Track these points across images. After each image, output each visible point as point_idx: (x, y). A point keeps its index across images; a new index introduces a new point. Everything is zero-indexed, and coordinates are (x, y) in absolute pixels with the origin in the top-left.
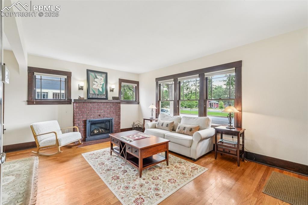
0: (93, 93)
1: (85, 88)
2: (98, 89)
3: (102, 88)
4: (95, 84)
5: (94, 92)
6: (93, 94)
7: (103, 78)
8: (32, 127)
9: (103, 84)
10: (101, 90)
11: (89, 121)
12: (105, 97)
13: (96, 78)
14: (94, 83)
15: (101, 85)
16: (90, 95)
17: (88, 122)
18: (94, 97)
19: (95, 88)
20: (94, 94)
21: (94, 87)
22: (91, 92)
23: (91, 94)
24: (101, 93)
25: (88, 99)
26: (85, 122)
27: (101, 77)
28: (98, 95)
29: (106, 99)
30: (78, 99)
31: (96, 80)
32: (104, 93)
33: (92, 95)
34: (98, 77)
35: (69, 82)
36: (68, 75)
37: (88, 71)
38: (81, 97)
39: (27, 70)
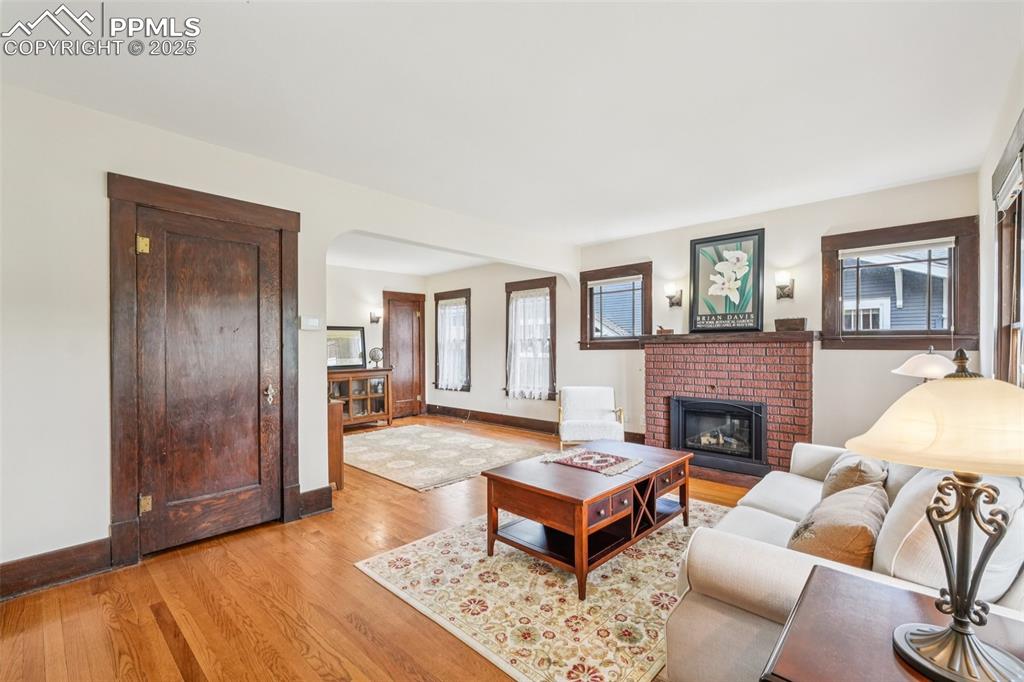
0: (708, 312)
1: (685, 299)
2: (727, 297)
3: (742, 291)
4: (714, 283)
5: (711, 309)
6: (706, 316)
7: (745, 255)
9: (745, 277)
10: (735, 298)
11: (679, 401)
12: (751, 325)
13: (721, 259)
14: (712, 278)
15: (736, 280)
16: (698, 319)
17: (674, 404)
18: (710, 324)
19: (714, 294)
20: (711, 316)
21: (713, 291)
22: (703, 310)
23: (701, 316)
24: (736, 310)
25: (692, 332)
26: (669, 402)
27: (739, 253)
28: (724, 317)
29: (757, 329)
30: (660, 333)
31: (719, 267)
32: (749, 309)
33: (704, 318)
34: (726, 254)
35: (647, 289)
36: (644, 269)
37: (694, 244)
38: (665, 328)
39: (578, 280)
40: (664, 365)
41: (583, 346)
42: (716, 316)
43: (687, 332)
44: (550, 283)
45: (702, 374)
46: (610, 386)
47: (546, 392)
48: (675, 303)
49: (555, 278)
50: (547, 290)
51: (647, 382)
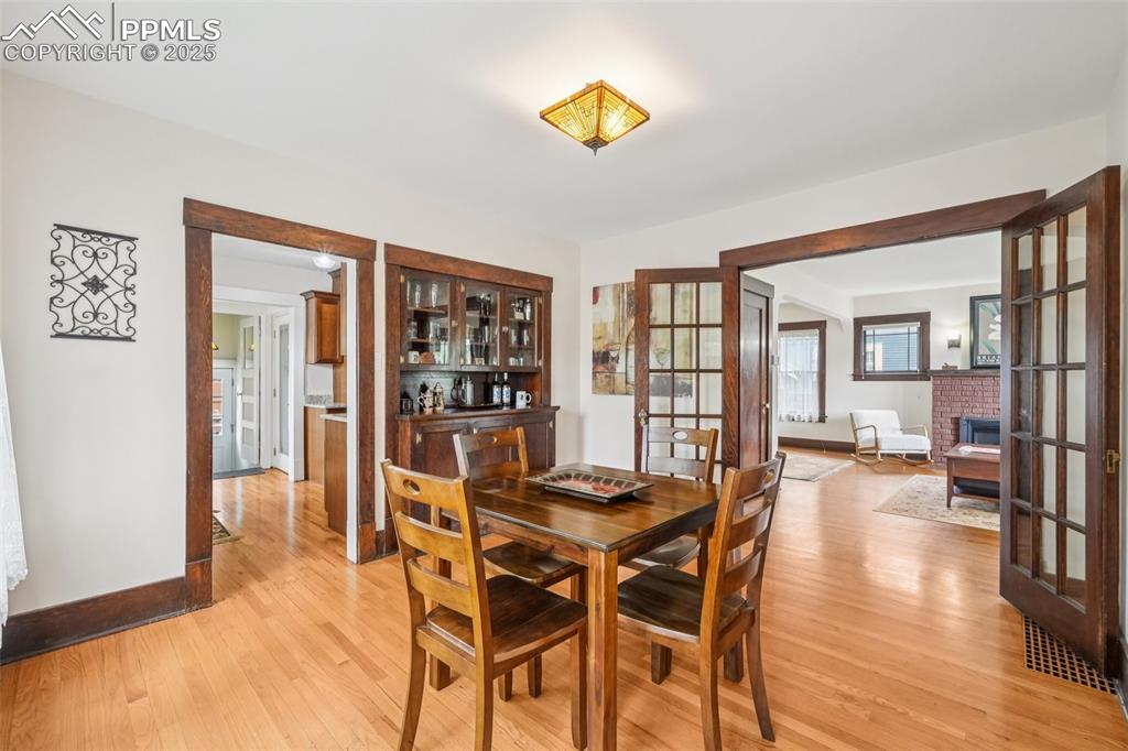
0: (988, 352)
1: (966, 342)
4: (993, 330)
5: (989, 350)
6: (986, 356)
8: (851, 415)
11: (968, 421)
14: (992, 326)
16: (979, 357)
17: (963, 423)
20: (991, 356)
22: (983, 350)
23: (982, 356)
25: (973, 368)
26: (956, 421)
30: (941, 368)
33: (984, 357)
35: (924, 334)
36: (923, 319)
37: (973, 300)
38: (950, 364)
39: (852, 324)
40: (952, 393)
41: (857, 377)
42: (996, 356)
43: (969, 368)
44: (820, 326)
45: (990, 400)
46: (893, 409)
47: (816, 415)
48: (954, 345)
49: (825, 322)
50: (817, 331)
51: (934, 406)
